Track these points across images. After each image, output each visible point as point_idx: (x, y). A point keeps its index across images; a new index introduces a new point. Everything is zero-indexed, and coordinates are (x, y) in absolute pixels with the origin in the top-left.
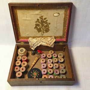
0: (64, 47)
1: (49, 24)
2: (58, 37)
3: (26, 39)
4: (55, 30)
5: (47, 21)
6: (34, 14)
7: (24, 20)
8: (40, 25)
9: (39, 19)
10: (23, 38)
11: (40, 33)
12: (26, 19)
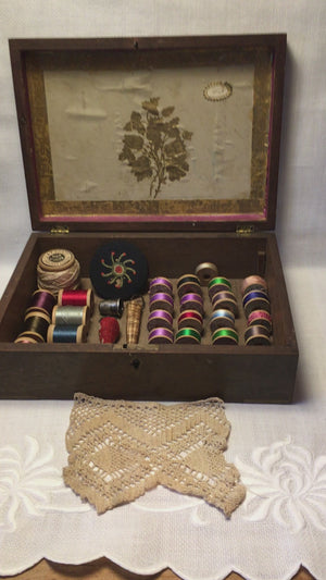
0: (260, 253)
1: (188, 135)
2: (230, 202)
3: (81, 212)
4: (216, 170)
5: (176, 121)
6: (120, 87)
7: (71, 116)
8: (146, 141)
9: (141, 111)
10: (66, 209)
11: (147, 182)
12: (82, 112)
